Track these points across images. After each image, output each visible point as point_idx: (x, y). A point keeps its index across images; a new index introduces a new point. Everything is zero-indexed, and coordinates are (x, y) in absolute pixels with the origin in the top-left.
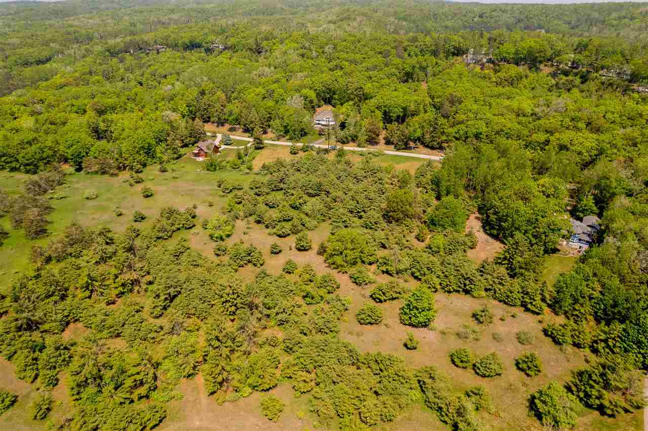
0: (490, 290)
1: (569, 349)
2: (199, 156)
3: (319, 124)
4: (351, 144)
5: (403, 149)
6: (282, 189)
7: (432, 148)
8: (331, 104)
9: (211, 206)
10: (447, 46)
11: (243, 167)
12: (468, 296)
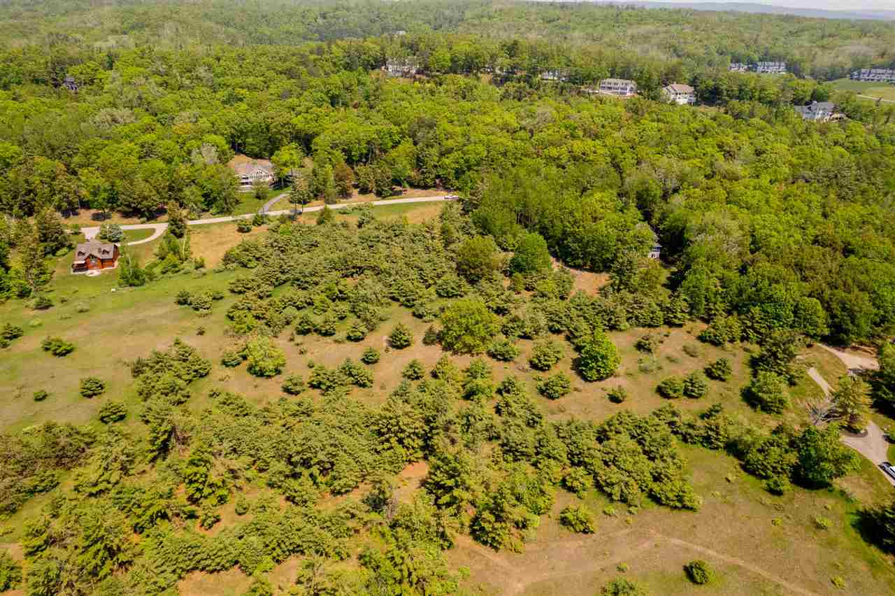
0: (631, 318)
1: (728, 345)
2: (87, 269)
3: (247, 183)
4: (314, 202)
5: (391, 195)
6: (285, 282)
7: (426, 187)
8: (243, 153)
9: (201, 333)
10: (363, 57)
11: (187, 266)
12: (614, 331)
